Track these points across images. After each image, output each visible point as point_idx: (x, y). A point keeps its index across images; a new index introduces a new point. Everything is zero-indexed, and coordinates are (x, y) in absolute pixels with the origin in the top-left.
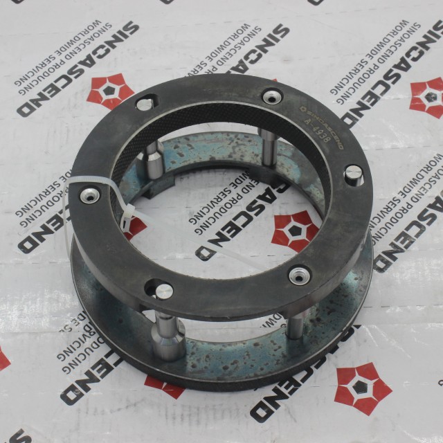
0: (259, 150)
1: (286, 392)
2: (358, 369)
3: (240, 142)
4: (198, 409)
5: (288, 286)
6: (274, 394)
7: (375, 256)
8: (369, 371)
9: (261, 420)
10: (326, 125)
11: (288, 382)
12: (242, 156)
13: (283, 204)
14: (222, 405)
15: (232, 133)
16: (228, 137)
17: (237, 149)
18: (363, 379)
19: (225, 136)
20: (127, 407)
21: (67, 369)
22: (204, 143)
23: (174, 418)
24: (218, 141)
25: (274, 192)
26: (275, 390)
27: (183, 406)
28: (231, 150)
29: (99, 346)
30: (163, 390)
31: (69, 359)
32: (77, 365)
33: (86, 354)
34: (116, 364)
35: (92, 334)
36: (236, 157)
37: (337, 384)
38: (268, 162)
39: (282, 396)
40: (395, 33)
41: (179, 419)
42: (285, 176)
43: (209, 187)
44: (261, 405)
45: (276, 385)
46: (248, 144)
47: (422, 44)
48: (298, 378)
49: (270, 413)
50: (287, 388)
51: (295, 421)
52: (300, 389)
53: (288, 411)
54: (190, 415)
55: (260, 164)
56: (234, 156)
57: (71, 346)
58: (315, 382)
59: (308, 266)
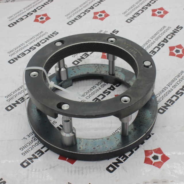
0: (107, 69)
1: (122, 160)
2: (154, 150)
3: (99, 67)
4: (82, 168)
5: (120, 103)
6: (117, 161)
7: (159, 108)
8: (159, 151)
9: (111, 172)
10: (135, 48)
11: (123, 156)
12: (100, 72)
13: (118, 91)
14: (93, 166)
15: (96, 64)
16: (95, 66)
17: (98, 69)
18: (156, 154)
19: (93, 65)
20: (50, 168)
21: (24, 154)
22: (84, 68)
23: (71, 172)
24: (90, 67)
25: (115, 87)
26: (117, 160)
27: (76, 167)
28: (96, 70)
29: (38, 145)
30: (67, 161)
31: (25, 150)
32: (28, 152)
33: (33, 148)
34: (46, 151)
35: (35, 140)
36: (98, 72)
37: (145, 156)
38: (111, 73)
39: (120, 162)
40: (161, 30)
41: (73, 172)
42: (119, 78)
43: (87, 86)
44: (111, 166)
45: (118, 158)
46: (103, 68)
47: (172, 33)
48: (127, 154)
49: (115, 169)
50: (122, 158)
51: (126, 172)
52: (128, 159)
53: (123, 168)
54: (79, 171)
55: (108, 74)
56: (97, 72)
57: (26, 145)
58: (135, 156)
59: (129, 96)
